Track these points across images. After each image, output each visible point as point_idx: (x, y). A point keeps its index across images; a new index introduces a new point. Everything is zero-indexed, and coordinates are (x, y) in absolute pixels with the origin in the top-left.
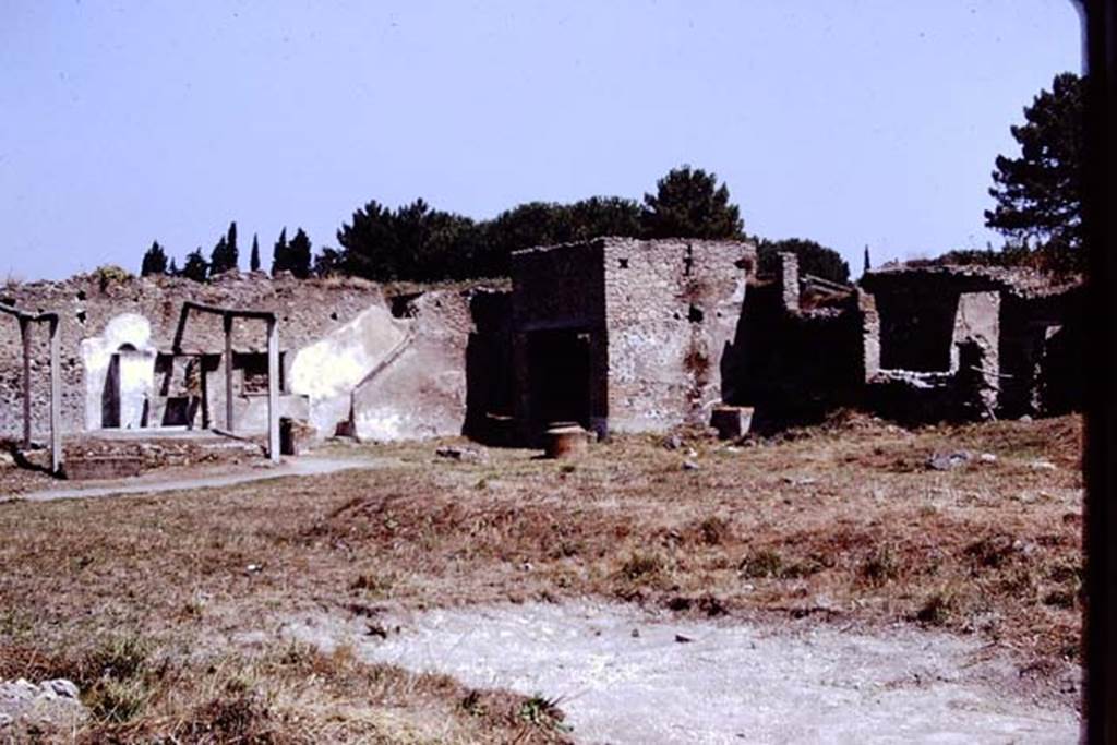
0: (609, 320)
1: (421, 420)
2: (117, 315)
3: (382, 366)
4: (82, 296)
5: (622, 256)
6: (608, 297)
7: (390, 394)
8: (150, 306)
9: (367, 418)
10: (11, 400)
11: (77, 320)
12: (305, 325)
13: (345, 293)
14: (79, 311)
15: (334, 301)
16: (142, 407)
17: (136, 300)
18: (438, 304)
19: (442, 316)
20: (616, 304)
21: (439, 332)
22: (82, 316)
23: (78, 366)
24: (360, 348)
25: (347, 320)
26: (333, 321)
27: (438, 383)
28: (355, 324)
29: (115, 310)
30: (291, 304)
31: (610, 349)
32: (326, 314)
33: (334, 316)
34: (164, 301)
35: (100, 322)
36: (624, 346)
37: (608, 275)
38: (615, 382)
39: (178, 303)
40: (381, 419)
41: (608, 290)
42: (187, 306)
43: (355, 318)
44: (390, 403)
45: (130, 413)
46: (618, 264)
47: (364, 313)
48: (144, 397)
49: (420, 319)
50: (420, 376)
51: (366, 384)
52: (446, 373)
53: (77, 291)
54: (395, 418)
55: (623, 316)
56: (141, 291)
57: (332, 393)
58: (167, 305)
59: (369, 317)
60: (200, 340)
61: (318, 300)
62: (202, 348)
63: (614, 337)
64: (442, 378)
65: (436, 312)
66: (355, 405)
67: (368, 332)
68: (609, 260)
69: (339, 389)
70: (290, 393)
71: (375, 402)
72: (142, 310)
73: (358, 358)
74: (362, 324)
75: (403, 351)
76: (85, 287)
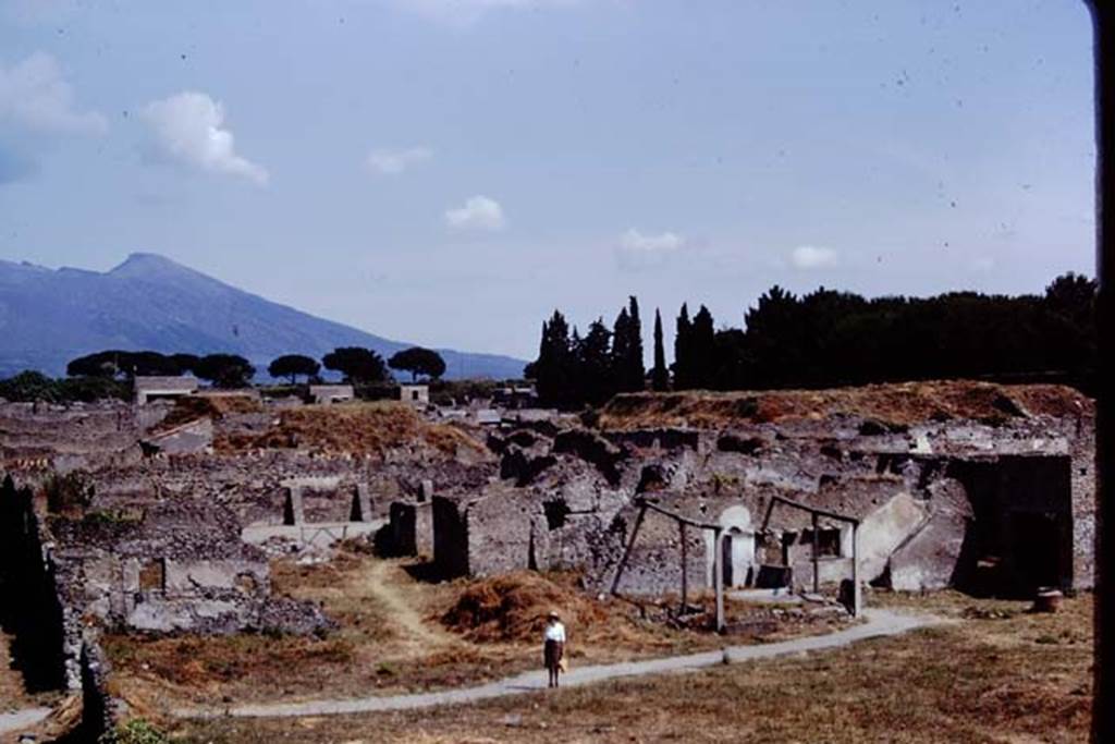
0: (1074, 511)
1: (936, 575)
2: (727, 507)
3: (911, 537)
4: (704, 495)
5: (1083, 467)
6: (1073, 496)
7: (916, 557)
8: (750, 498)
9: (899, 575)
10: (657, 569)
11: (701, 512)
12: (854, 509)
13: (881, 485)
14: (702, 505)
15: (874, 491)
16: (746, 572)
17: (740, 496)
18: (945, 490)
19: (949, 498)
20: (1078, 500)
21: (948, 511)
22: (704, 509)
23: (701, 544)
24: (893, 523)
25: (882, 504)
26: (872, 505)
27: (948, 549)
28: (889, 506)
29: (726, 504)
30: (845, 494)
31: (1075, 532)
32: (869, 499)
33: (874, 502)
34: (759, 496)
35: (715, 512)
36: (1084, 529)
37: (1073, 480)
38: (1079, 555)
39: (768, 497)
40: (909, 575)
41: (1074, 491)
42: (774, 499)
43: (888, 500)
44: (914, 564)
45: (739, 577)
46: (1079, 472)
47: (894, 499)
48: (747, 566)
49: (933, 501)
50: (935, 543)
51: (898, 552)
52: (954, 541)
53: (700, 492)
54: (918, 574)
55: (1083, 508)
56: (743, 489)
57: (872, 556)
58: (762, 499)
59: (897, 502)
60: (783, 523)
61: (862, 490)
62: (786, 528)
63: (1077, 522)
64: (951, 545)
65: (944, 495)
66: (892, 566)
67: (897, 511)
68: (1074, 470)
69: (879, 554)
70: (843, 557)
71: (904, 564)
72: (744, 502)
73: (891, 532)
74: (893, 507)
75: (924, 527)
76: (706, 488)
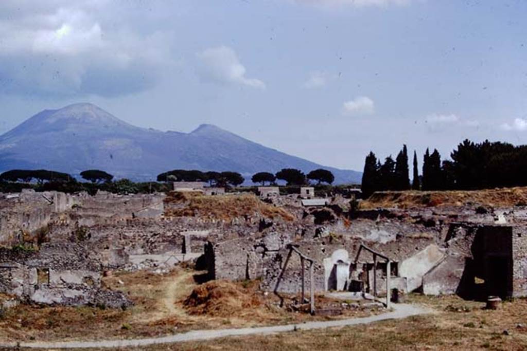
0: (514, 256)
1: (449, 287)
2: (336, 250)
3: (434, 267)
4: (323, 243)
5: (519, 232)
6: (513, 248)
7: (437, 278)
8: (348, 246)
9: (427, 287)
10: (298, 280)
11: (322, 252)
12: (406, 252)
13: (421, 240)
14: (322, 249)
15: (417, 243)
16: (344, 283)
17: (343, 244)
18: (456, 243)
19: (458, 247)
20: (516, 250)
21: (456, 254)
22: (323, 251)
23: (322, 268)
24: (427, 259)
25: (421, 250)
26: (416, 250)
27: (455, 273)
28: (425, 251)
29: (336, 248)
30: (400, 244)
31: (514, 267)
32: (413, 247)
33: (417, 248)
34: (353, 244)
35: (330, 253)
36: (519, 266)
37: (514, 240)
38: (516, 279)
39: (358, 246)
40: (433, 286)
41: (514, 245)
42: (361, 246)
43: (425, 248)
44: (436, 281)
45: (340, 286)
46: (517, 235)
47: (428, 247)
48: (345, 280)
49: (450, 249)
50: (448, 271)
51: (427, 275)
52: (458, 270)
53: (322, 242)
54: (438, 287)
55: (519, 255)
56: (345, 241)
57: (415, 277)
58: (355, 246)
59: (430, 249)
60: (367, 258)
61: (411, 243)
62: (368, 261)
63: (515, 262)
64: (457, 271)
65: (456, 246)
66: (424, 282)
67: (430, 254)
68: (514, 234)
69: (419, 276)
70: (400, 277)
71: (432, 280)
72: (345, 248)
73: (426, 264)
74: (427, 251)
75: (442, 262)
76: (324, 240)
